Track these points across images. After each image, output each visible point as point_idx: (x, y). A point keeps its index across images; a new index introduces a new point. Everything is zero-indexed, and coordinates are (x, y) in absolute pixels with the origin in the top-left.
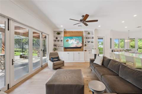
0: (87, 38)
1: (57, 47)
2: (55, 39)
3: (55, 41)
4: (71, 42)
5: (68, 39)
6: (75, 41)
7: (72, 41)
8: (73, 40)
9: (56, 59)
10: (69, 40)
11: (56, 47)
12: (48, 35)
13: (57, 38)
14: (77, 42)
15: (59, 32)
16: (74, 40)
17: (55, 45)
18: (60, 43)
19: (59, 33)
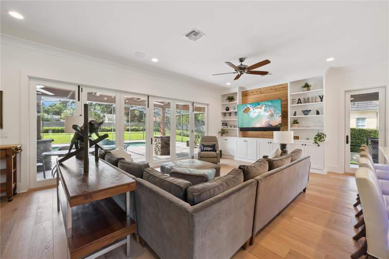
0: (299, 101)
1: (229, 128)
2: (225, 111)
3: (225, 114)
4: (256, 115)
5: (249, 106)
6: (265, 110)
7: (257, 110)
8: (261, 108)
9: (209, 149)
10: (251, 110)
11: (225, 128)
12: (208, 105)
13: (228, 109)
14: (269, 113)
15: (230, 96)
16: (263, 108)
17: (225, 124)
18: (233, 118)
19: (231, 99)
